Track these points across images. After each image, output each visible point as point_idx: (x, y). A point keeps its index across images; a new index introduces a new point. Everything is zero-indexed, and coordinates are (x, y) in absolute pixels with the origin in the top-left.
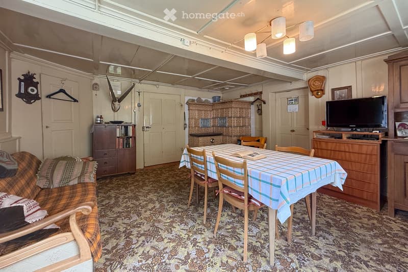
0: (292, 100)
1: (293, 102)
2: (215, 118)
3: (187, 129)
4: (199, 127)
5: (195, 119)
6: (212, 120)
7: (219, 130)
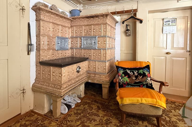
0: (169, 21)
1: (170, 23)
2: (76, 38)
3: (33, 54)
4: (54, 49)
5: (49, 37)
6: (70, 41)
7: (83, 53)
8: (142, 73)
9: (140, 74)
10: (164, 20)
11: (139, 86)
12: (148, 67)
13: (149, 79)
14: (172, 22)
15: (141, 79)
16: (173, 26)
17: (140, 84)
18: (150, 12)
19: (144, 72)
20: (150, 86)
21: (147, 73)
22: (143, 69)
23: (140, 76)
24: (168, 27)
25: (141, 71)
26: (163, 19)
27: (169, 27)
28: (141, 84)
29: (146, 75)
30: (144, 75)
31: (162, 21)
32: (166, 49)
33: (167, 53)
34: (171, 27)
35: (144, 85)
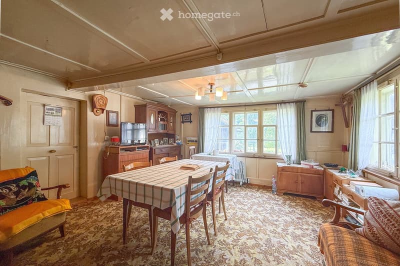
8: (27, 184)
9: (24, 187)
10: (46, 107)
11: (26, 204)
12: (34, 174)
13: (39, 189)
14: (56, 112)
15: (27, 193)
16: (59, 117)
17: (26, 201)
18: (24, 90)
19: (30, 181)
20: (43, 197)
21: (34, 183)
22: (26, 179)
23: (24, 190)
24: (51, 117)
25: (24, 182)
26: (44, 105)
27: (53, 117)
28: (29, 201)
29: (34, 184)
30: (31, 186)
31: (42, 108)
32: (49, 146)
33: (51, 152)
34: (56, 117)
35: (33, 200)
